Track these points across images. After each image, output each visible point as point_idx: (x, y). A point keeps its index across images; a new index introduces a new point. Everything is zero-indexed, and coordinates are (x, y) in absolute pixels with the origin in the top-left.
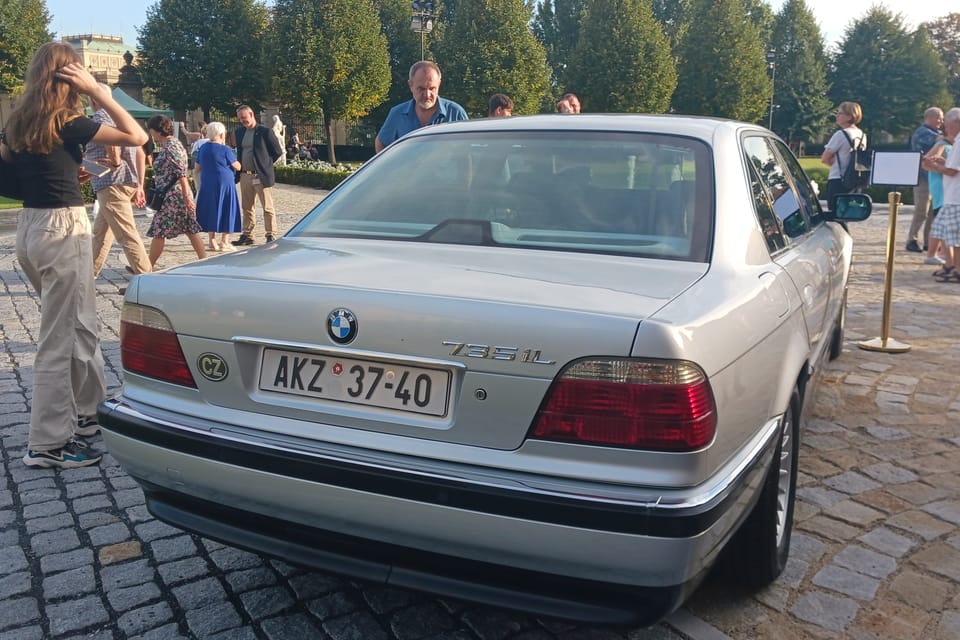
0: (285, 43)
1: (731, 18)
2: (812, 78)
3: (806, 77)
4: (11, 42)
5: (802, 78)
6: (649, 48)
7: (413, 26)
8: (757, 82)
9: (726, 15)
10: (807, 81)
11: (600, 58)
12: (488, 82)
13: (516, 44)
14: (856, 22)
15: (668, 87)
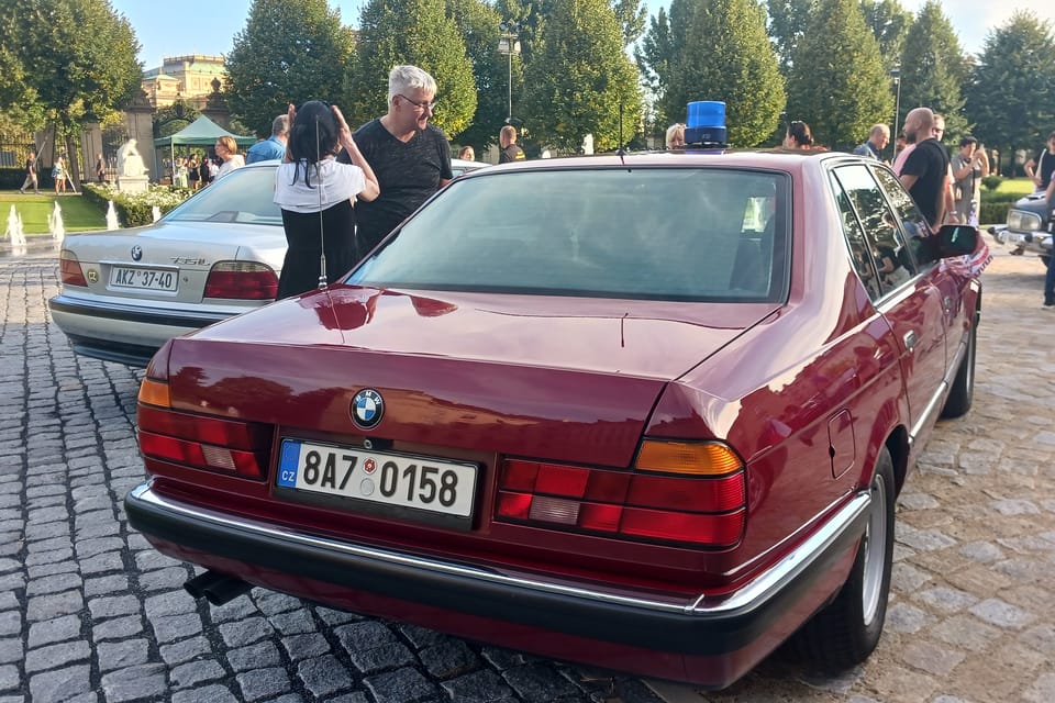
0: (367, 68)
1: (848, 31)
2: (943, 93)
3: (937, 93)
4: (101, 73)
5: (932, 94)
6: (754, 66)
7: (500, 48)
8: (877, 99)
9: (843, 28)
10: (939, 97)
11: (701, 77)
12: (578, 105)
13: (608, 64)
14: (998, 31)
15: (775, 106)
